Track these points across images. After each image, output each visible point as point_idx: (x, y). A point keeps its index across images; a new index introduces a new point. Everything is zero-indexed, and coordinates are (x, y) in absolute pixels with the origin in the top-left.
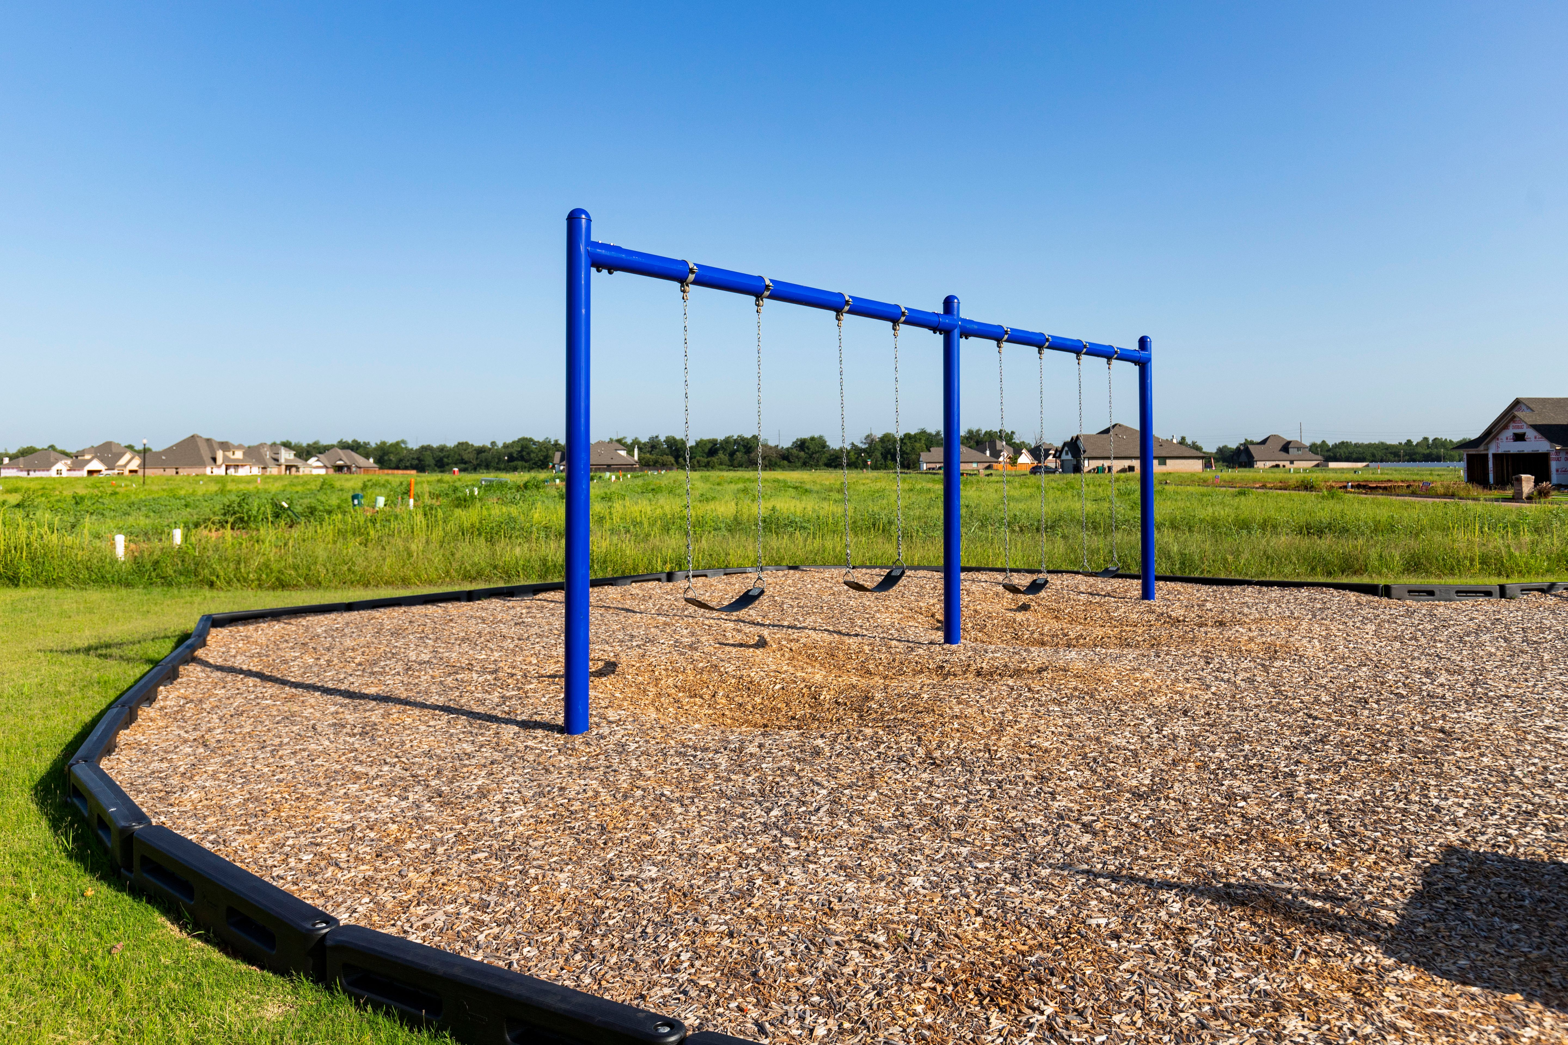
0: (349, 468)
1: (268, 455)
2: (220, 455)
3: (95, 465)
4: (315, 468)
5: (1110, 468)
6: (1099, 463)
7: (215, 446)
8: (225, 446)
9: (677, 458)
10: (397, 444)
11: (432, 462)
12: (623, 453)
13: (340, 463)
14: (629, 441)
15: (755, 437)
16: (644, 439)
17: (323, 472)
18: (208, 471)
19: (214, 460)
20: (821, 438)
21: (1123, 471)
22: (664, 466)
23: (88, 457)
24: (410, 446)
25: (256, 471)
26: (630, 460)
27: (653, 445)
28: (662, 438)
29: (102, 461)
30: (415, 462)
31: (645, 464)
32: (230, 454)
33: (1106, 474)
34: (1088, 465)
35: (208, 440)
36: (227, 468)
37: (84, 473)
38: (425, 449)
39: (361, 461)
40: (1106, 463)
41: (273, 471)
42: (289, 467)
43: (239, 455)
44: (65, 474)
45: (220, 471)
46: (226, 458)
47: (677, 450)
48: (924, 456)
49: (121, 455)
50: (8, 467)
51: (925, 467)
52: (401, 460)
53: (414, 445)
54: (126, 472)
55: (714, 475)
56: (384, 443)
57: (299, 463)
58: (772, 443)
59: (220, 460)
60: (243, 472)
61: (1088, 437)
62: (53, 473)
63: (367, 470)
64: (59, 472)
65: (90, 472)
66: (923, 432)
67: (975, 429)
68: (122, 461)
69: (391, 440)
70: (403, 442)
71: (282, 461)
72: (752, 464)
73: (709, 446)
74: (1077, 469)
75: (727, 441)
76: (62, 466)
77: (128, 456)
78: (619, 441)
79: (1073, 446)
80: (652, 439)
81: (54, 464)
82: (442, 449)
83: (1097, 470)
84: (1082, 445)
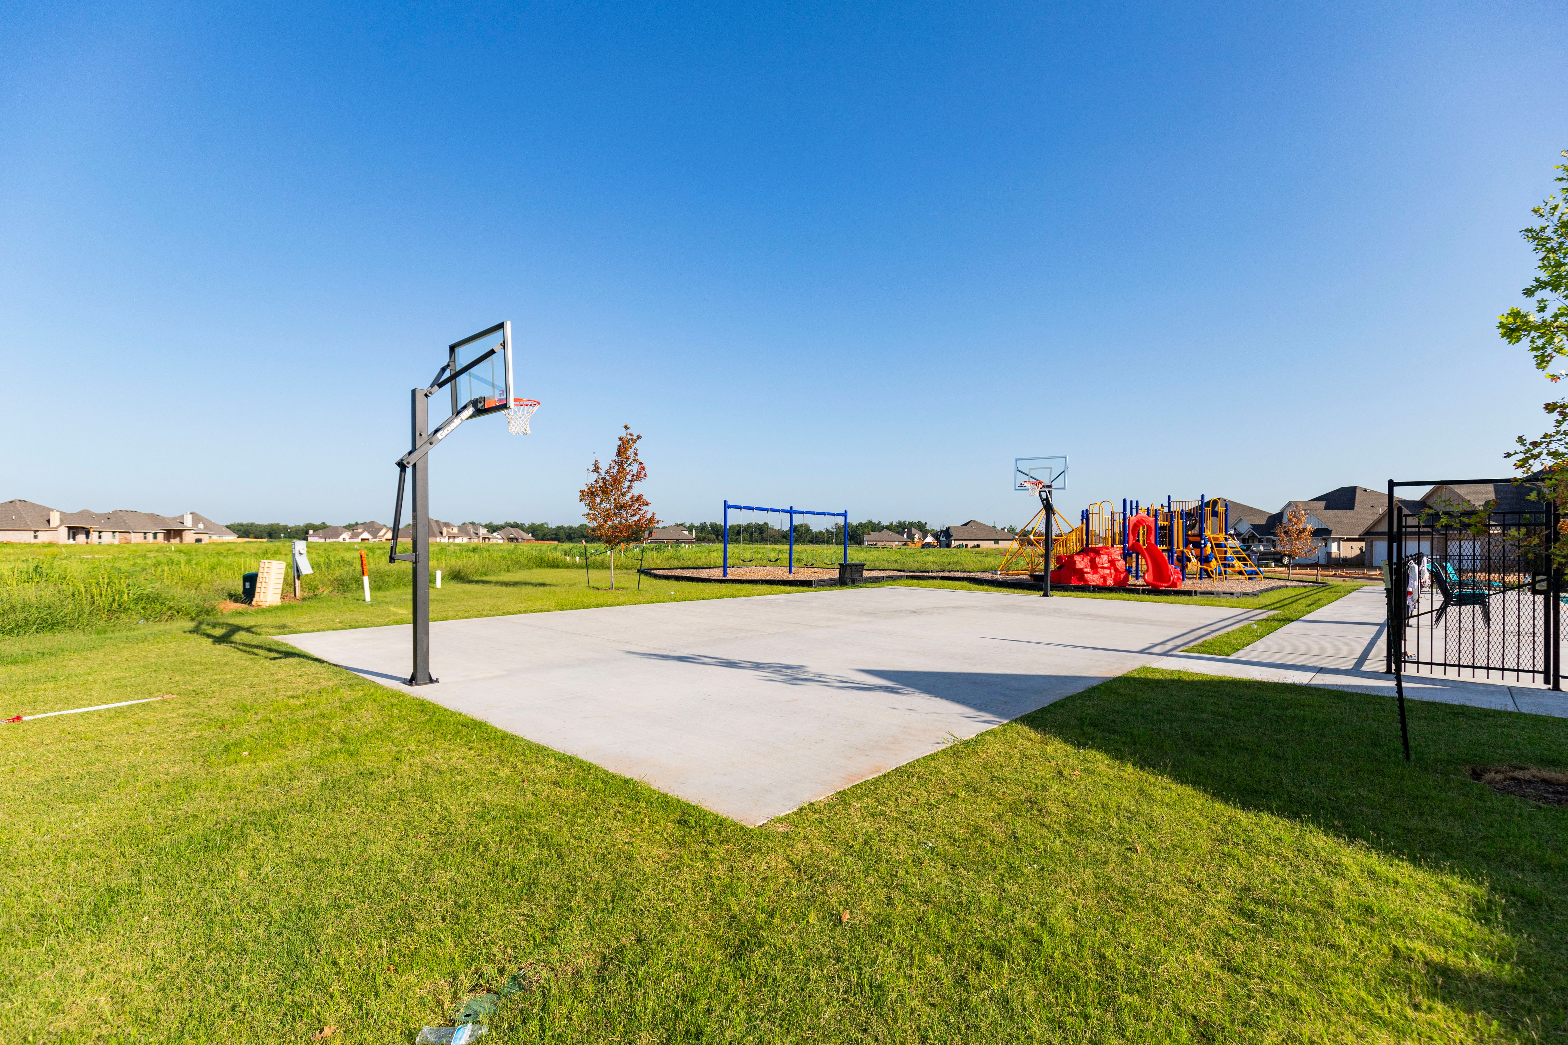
0: (517, 539)
1: (472, 531)
2: (445, 530)
3: (366, 535)
4: (497, 538)
5: (966, 546)
6: (960, 542)
7: (442, 525)
8: (447, 525)
9: (717, 536)
10: (542, 525)
11: (564, 536)
12: (686, 533)
13: (511, 536)
14: (687, 525)
15: (766, 524)
16: (697, 524)
17: (501, 541)
18: (438, 540)
19: (441, 533)
20: (806, 525)
21: (974, 547)
22: (709, 541)
23: (360, 530)
24: (550, 526)
25: (465, 540)
26: (690, 537)
27: (702, 528)
28: (708, 524)
29: (369, 532)
30: (554, 536)
31: (699, 540)
32: (450, 530)
33: (964, 549)
34: (954, 543)
35: (437, 521)
36: (449, 538)
37: (359, 540)
38: (559, 528)
39: (525, 535)
40: (964, 543)
41: (475, 540)
42: (484, 538)
43: (455, 530)
44: (348, 540)
45: (445, 540)
46: (448, 532)
47: (717, 531)
48: (866, 537)
49: (380, 529)
50: (312, 536)
51: (867, 543)
52: (544, 535)
53: (553, 525)
54: (384, 540)
55: (741, 546)
56: (533, 524)
57: (489, 535)
58: (776, 528)
59: (445, 533)
60: (458, 541)
61: (955, 527)
62: (340, 539)
63: (528, 540)
64: (344, 539)
65: (362, 540)
66: (870, 522)
67: (902, 520)
68: (381, 534)
69: (538, 522)
70: (546, 523)
71: (480, 534)
72: (764, 540)
73: (737, 529)
74: (948, 546)
75: (749, 526)
76: (346, 536)
77: (384, 530)
78: (681, 525)
79: (947, 533)
80: (702, 524)
81: (341, 534)
82: (570, 528)
83: (958, 547)
84: (952, 531)
